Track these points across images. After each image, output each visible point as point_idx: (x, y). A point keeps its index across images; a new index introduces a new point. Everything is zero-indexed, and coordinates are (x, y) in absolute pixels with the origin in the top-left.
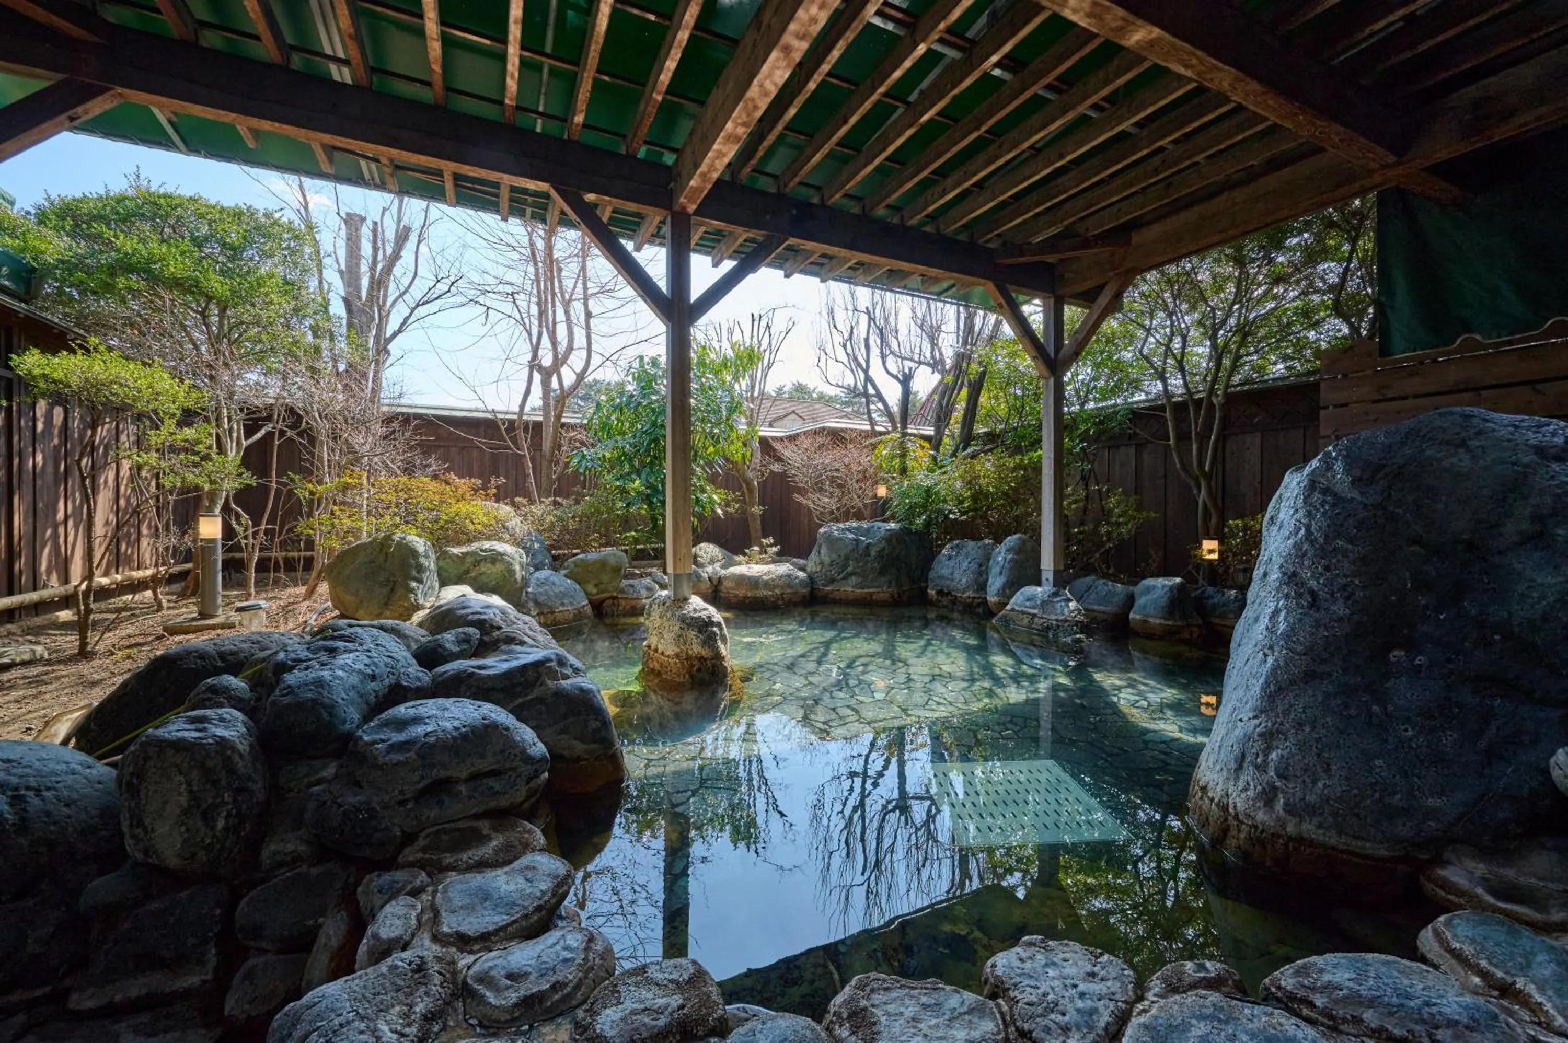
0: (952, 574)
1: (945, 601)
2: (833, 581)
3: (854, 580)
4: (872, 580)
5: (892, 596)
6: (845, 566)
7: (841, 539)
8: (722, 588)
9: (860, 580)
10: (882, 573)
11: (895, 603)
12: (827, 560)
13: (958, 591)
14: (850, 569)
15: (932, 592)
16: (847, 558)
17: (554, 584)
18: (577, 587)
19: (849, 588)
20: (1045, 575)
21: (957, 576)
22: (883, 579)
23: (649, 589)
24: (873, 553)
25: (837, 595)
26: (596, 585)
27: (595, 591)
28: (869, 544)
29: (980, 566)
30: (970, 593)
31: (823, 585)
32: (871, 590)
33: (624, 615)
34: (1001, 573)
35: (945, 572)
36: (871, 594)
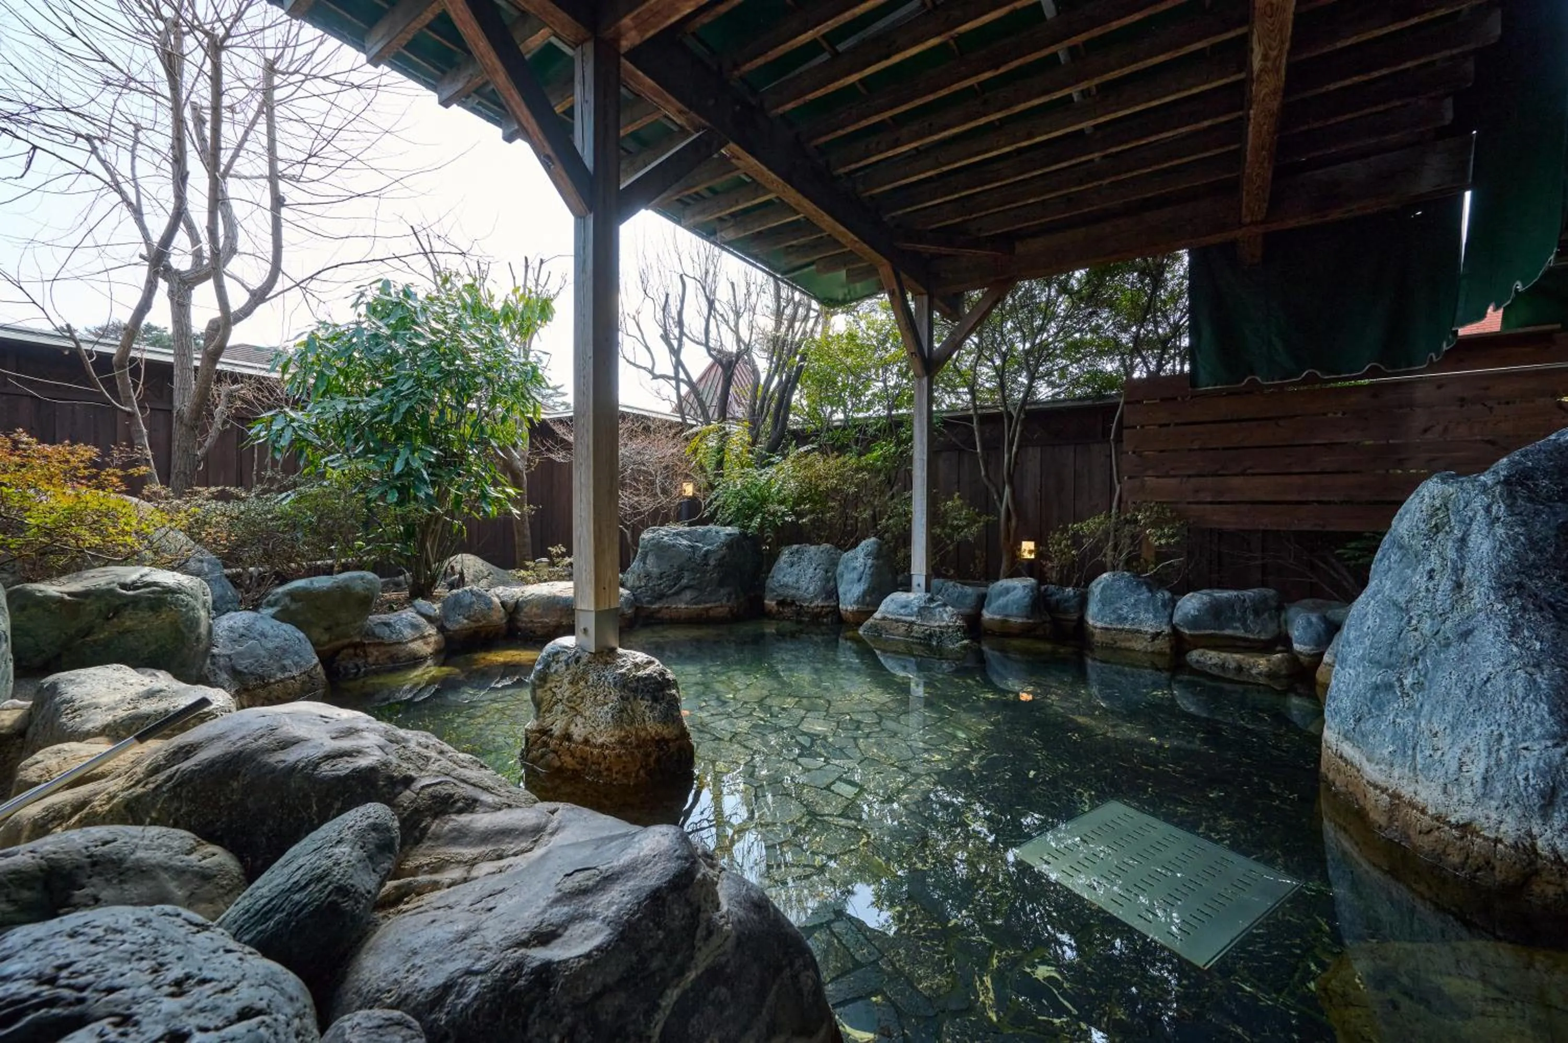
0: (797, 582)
1: (787, 611)
2: (661, 597)
3: (688, 595)
4: (710, 594)
5: (731, 611)
6: (679, 578)
7: (674, 546)
8: (522, 617)
9: (695, 594)
10: (721, 583)
11: (734, 618)
12: (655, 571)
13: (805, 600)
14: (684, 581)
15: (770, 603)
16: (681, 569)
17: (263, 635)
18: (302, 635)
19: (682, 605)
20: (915, 580)
21: (803, 583)
22: (723, 591)
23: (415, 627)
24: (712, 562)
25: (665, 614)
26: (328, 629)
27: (325, 638)
28: (708, 551)
29: (827, 572)
30: (818, 602)
31: (649, 602)
32: (708, 605)
33: (376, 673)
34: (860, 580)
35: (789, 580)
36: (707, 610)
